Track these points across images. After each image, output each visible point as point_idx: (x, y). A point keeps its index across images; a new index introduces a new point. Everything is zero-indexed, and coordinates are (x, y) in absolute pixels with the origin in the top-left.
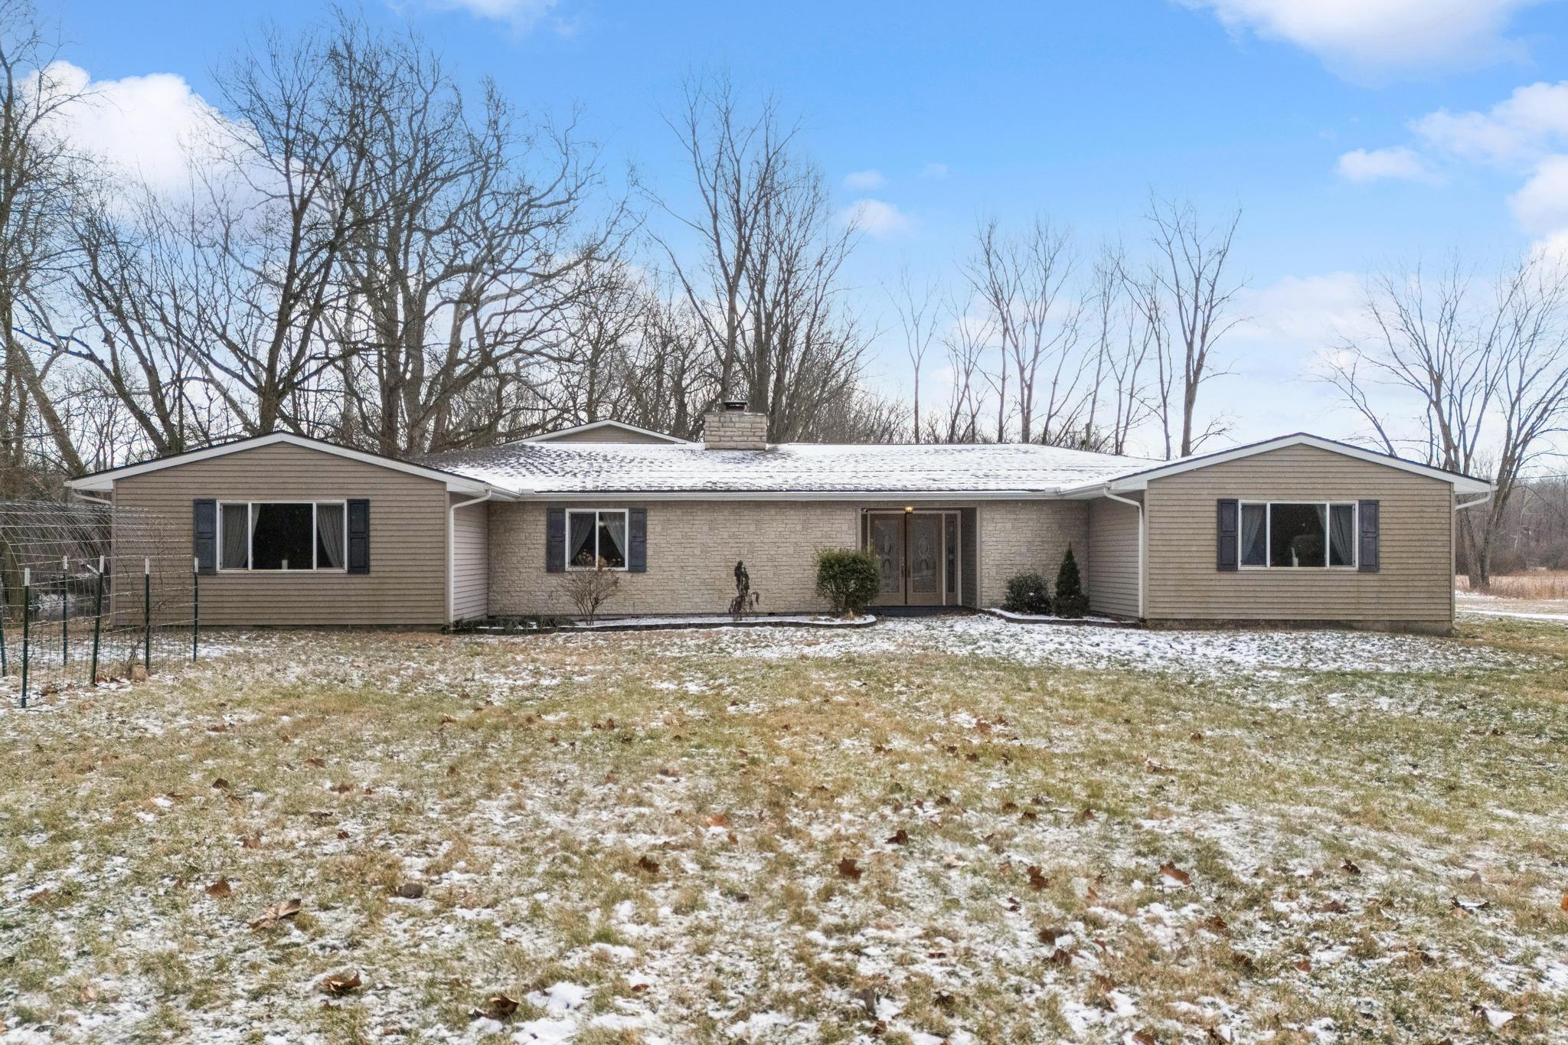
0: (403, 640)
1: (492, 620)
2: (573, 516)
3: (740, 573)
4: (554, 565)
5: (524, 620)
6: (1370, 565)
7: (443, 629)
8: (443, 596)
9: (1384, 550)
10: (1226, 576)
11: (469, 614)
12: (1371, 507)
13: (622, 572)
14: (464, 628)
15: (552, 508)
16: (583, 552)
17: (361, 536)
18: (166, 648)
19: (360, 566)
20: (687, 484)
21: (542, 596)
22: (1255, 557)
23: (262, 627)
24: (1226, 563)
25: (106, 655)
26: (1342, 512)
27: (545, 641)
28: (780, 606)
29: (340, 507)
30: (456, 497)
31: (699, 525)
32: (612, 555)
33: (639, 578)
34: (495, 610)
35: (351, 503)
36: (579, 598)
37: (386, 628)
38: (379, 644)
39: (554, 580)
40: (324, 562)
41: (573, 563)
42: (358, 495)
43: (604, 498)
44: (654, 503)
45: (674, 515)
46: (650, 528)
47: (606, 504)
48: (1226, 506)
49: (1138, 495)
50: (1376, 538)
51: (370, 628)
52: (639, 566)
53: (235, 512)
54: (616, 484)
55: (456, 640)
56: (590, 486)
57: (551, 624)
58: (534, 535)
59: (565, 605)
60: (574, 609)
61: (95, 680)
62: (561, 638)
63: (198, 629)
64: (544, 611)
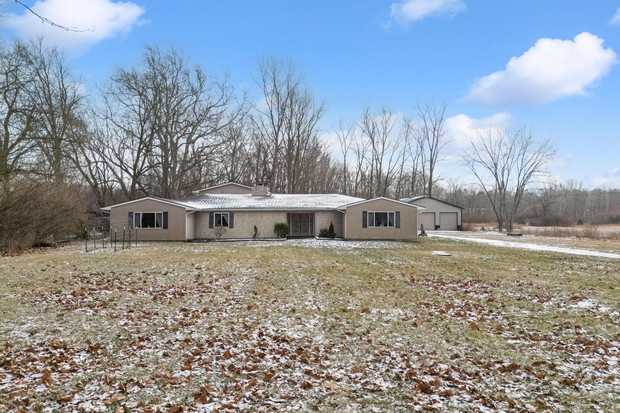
0: (176, 243)
1: (196, 239)
2: (216, 214)
3: (255, 228)
4: (211, 226)
5: (203, 240)
6: (398, 226)
7: (185, 241)
8: (185, 234)
9: (401, 224)
10: (365, 229)
11: (190, 238)
12: (398, 213)
13: (227, 228)
14: (189, 241)
15: (211, 212)
16: (218, 223)
17: (166, 220)
18: (133, 245)
19: (166, 227)
20: (244, 206)
21: (208, 234)
22: (371, 224)
23: (151, 241)
24: (365, 226)
25: (125, 246)
26: (392, 214)
27: (208, 244)
28: (266, 236)
29: (161, 214)
30: (188, 211)
31: (246, 217)
32: (225, 224)
33: (232, 229)
34: (197, 237)
35: (164, 213)
36: (216, 234)
37: (171, 241)
38: (170, 244)
39: (211, 230)
40: (158, 226)
41: (216, 226)
42: (165, 211)
43: (223, 210)
44: (236, 211)
45: (240, 214)
46: (234, 217)
47: (224, 212)
48: (365, 213)
49: (344, 210)
50: (399, 220)
51: (168, 241)
52: (232, 227)
53: (138, 215)
54: (226, 206)
55: (187, 244)
56: (220, 207)
57: (209, 240)
58: (206, 220)
59: (213, 236)
60: (215, 237)
61: (123, 249)
62: (211, 243)
63: (136, 241)
64: (208, 238)
